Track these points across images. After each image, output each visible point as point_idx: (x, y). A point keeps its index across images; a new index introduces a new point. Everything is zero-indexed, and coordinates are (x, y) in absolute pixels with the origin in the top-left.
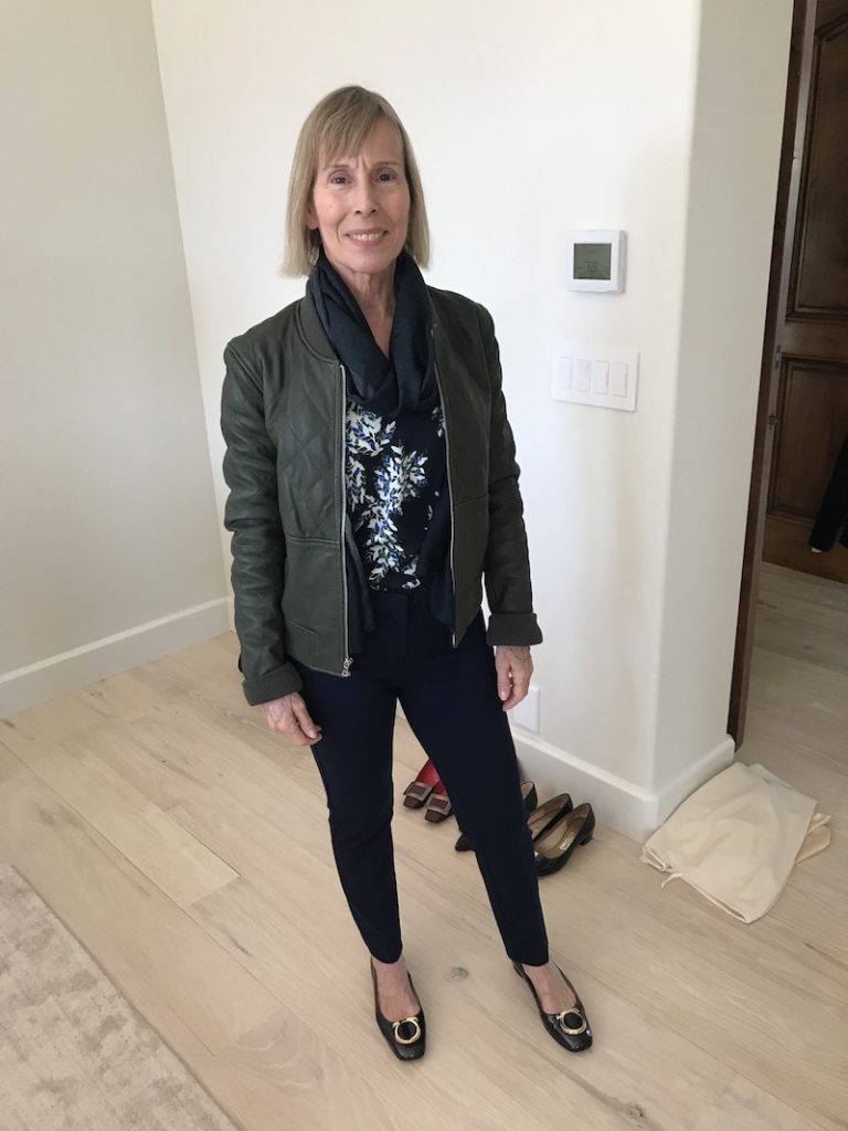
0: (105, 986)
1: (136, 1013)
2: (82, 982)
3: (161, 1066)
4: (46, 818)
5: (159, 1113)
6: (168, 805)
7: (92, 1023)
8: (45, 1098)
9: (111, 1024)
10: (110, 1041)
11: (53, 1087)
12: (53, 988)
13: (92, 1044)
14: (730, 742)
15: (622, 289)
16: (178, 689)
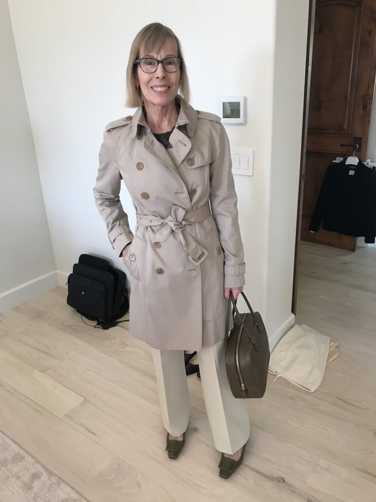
0: (28, 458)
1: (46, 469)
2: (17, 459)
3: (64, 492)
6: (44, 370)
7: (26, 477)
9: (35, 476)
10: (36, 485)
13: (28, 487)
14: (293, 316)
15: (246, 122)
16: (39, 315)
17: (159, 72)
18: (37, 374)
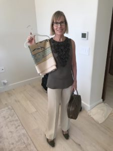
0: (19, 122)
1: (22, 125)
2: (16, 120)
3: (24, 131)
4: (16, 101)
5: (22, 137)
6: (30, 101)
7: (17, 125)
8: (10, 133)
9: (19, 126)
10: (18, 128)
11: (11, 132)
12: (13, 121)
13: (16, 128)
14: (102, 100)
15: (87, 39)
16: (34, 87)
17: (59, 26)
18: (28, 102)
